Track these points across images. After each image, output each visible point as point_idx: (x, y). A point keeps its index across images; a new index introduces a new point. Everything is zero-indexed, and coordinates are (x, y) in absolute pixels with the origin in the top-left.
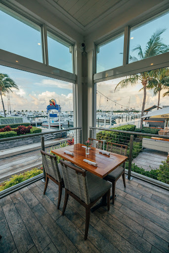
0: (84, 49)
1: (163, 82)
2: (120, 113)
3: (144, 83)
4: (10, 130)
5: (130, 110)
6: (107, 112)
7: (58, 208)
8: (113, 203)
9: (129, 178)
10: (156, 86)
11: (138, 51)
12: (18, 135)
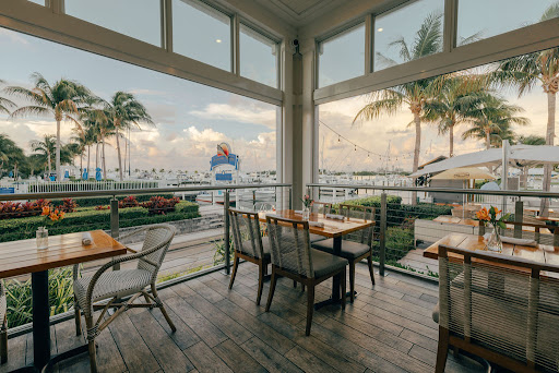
0: (297, 49)
1: (458, 108)
2: (367, 177)
3: (416, 110)
4: (135, 205)
5: (391, 170)
6: (339, 174)
7: (258, 304)
8: (352, 302)
9: (382, 274)
10: (443, 116)
11: (400, 47)
12: (151, 214)
